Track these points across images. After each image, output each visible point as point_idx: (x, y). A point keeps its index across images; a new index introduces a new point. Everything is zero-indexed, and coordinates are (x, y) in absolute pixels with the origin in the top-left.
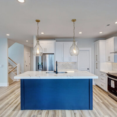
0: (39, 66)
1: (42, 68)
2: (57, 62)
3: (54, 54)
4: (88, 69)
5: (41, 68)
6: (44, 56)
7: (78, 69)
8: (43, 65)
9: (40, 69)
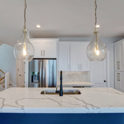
0: (34, 77)
1: (38, 81)
2: (61, 72)
3: (56, 59)
4: (105, 81)
5: (36, 80)
6: (41, 62)
7: (90, 82)
8: (39, 76)
9: (34, 81)
